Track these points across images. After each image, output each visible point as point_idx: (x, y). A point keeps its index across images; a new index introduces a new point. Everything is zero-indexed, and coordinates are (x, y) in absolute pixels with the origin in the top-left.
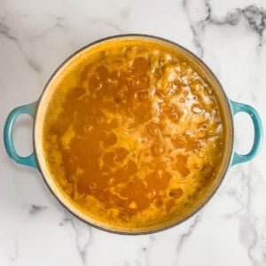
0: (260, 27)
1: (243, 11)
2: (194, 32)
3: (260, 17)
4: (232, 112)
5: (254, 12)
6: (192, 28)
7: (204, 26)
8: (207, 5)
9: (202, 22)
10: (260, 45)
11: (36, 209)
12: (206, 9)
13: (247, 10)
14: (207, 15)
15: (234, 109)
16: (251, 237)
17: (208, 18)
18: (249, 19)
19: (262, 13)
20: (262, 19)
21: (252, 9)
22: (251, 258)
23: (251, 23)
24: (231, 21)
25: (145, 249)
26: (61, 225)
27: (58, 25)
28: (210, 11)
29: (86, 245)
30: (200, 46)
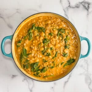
0: (87, 8)
1: (81, 3)
2: (65, 11)
3: (87, 4)
4: (81, 40)
5: (85, 3)
6: (64, 10)
7: (68, 9)
8: (69, 1)
9: (67, 7)
10: (88, 14)
11: (14, 76)
12: (68, 3)
13: (83, 2)
14: (69, 5)
15: (81, 39)
16: (89, 81)
17: (69, 6)
18: (84, 5)
19: (88, 3)
20: (88, 5)
21: (84, 2)
22: (90, 88)
23: (84, 7)
24: (77, 7)
25: (52, 88)
26: (23, 81)
27: (17, 12)
28: (69, 3)
29: (32, 88)
30: (67, 16)
